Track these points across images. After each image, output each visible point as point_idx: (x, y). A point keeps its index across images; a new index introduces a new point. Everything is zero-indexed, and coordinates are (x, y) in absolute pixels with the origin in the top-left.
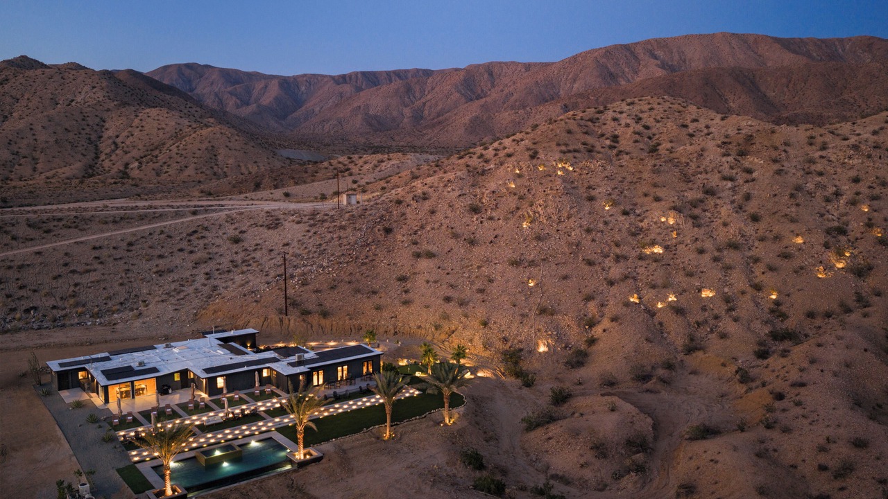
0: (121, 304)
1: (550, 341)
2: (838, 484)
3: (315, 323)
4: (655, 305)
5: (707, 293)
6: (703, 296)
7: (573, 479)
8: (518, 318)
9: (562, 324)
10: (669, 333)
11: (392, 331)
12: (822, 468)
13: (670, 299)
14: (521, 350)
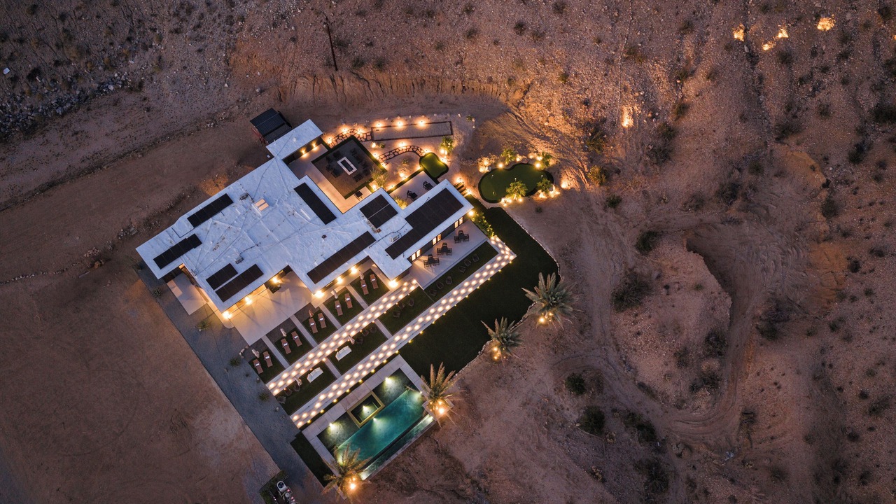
0: (129, 39)
1: (635, 107)
2: (870, 421)
3: (371, 77)
4: (759, 46)
5: (825, 24)
6: (819, 27)
7: (657, 391)
8: (603, 65)
9: (652, 76)
10: (766, 95)
11: (460, 87)
12: (863, 396)
13: (780, 36)
14: (604, 120)
